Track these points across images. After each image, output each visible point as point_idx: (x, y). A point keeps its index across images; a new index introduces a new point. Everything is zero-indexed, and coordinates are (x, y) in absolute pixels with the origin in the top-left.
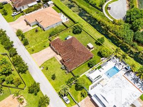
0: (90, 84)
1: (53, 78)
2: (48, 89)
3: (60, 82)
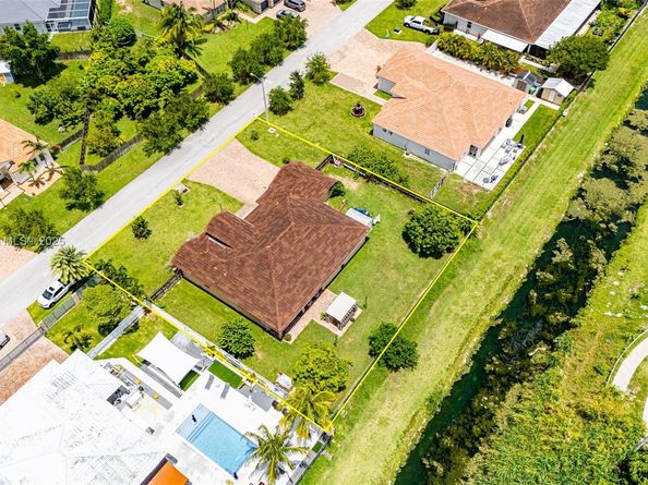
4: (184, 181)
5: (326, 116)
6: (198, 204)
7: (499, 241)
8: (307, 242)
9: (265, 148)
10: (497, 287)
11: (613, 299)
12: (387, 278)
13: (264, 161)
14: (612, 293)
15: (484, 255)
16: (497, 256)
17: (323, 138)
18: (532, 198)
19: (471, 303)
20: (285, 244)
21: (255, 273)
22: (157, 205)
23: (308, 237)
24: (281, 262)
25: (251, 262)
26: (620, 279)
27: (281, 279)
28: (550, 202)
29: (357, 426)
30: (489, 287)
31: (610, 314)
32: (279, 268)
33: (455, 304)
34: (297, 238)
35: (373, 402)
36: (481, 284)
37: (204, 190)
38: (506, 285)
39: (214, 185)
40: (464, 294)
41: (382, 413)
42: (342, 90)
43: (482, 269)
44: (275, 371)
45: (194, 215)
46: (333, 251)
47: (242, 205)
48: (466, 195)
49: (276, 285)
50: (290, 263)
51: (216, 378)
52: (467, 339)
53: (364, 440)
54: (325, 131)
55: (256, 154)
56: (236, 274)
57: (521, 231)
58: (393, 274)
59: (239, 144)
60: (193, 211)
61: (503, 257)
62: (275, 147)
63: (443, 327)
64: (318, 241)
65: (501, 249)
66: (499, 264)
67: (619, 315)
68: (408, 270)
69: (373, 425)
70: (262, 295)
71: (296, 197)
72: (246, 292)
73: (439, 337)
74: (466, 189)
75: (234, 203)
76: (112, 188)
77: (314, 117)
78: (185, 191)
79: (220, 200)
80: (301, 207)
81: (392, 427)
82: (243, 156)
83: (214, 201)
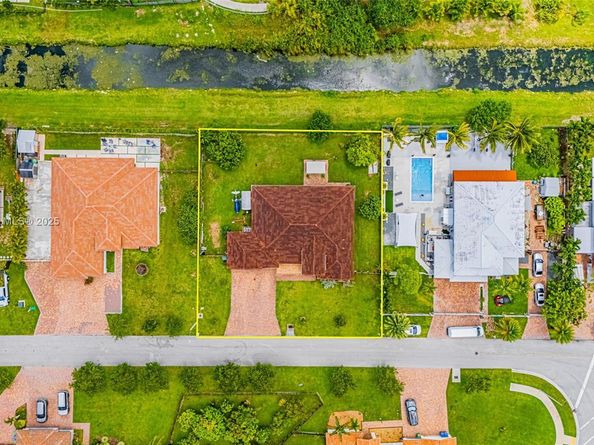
0: (414, 254)
1: (339, 321)
2: (356, 351)
3: (359, 315)
4: (283, 334)
5: (161, 290)
6: (295, 310)
7: (199, 115)
8: (294, 210)
9: (220, 307)
10: (236, 99)
11: (200, 33)
12: (274, 160)
13: (232, 298)
14: (196, 35)
15: (216, 117)
16: (212, 110)
17: (184, 276)
18: (149, 112)
19: (257, 107)
20: (306, 218)
21: (334, 223)
22: (314, 334)
23: (291, 211)
24: (318, 213)
25: (329, 229)
26: (183, 34)
27: (328, 206)
28: (144, 100)
29: (369, 121)
30: (238, 103)
31: (213, 30)
32: (322, 211)
33: (263, 115)
34: (297, 216)
35: (351, 121)
36: (240, 108)
37: (282, 316)
38: (230, 95)
40: (253, 113)
41: (354, 114)
42: (124, 299)
43: (229, 112)
44: (370, 179)
45: (306, 305)
46: (286, 194)
47: (278, 282)
48: (175, 152)
49: (333, 206)
50: (314, 208)
51: (394, 204)
52: (282, 96)
53: (374, 114)
55: (229, 309)
56: (340, 234)
57: (181, 105)
58: (269, 159)
59: (228, 326)
60: (303, 307)
61: (210, 106)
62: (214, 301)
63: (283, 113)
64: (289, 205)
65: (205, 110)
66: (217, 106)
67: (211, 25)
68: (260, 152)
69: (363, 114)
70: (342, 210)
71: (262, 243)
72: (345, 221)
73: (291, 111)
74: (170, 155)
75: (280, 288)
76: (320, 373)
77: (167, 297)
78: (290, 327)
79: (284, 298)
80: (269, 233)
81: (358, 105)
82: (237, 315)
83: (286, 301)
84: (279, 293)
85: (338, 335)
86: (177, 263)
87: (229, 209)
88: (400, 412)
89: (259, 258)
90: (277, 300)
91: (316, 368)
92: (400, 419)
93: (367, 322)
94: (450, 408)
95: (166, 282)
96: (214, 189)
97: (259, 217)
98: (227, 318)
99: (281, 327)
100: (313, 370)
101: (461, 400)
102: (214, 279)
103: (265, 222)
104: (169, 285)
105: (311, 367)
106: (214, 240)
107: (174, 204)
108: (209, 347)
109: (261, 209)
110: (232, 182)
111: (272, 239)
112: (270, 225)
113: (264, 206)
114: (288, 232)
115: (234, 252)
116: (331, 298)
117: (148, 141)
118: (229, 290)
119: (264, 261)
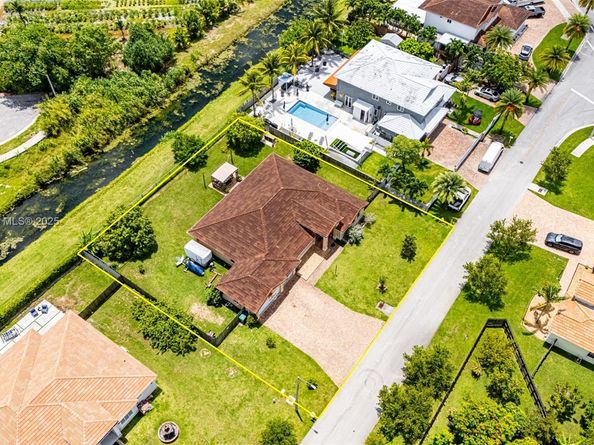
4: (385, 318)
5: (217, 428)
6: (364, 288)
8: (249, 202)
9: (299, 367)
10: (89, 207)
12: (183, 209)
16: (74, 234)
17: (224, 385)
19: (117, 195)
21: (294, 180)
22: (406, 287)
24: (272, 184)
27: (272, 175)
32: (273, 181)
36: (101, 209)
37: (361, 306)
38: (80, 210)
39: (351, 312)
40: (119, 201)
43: (94, 221)
45: (366, 275)
47: (317, 285)
48: (75, 294)
50: (264, 186)
54: (219, 397)
55: (309, 358)
59: (330, 375)
60: (366, 278)
61: (69, 233)
62: (285, 370)
66: (76, 227)
69: (212, 125)
71: (258, 256)
74: (72, 301)
75: (326, 287)
76: (461, 308)
77: (233, 427)
78: (381, 306)
79: (341, 292)
80: (253, 241)
81: (201, 124)
82: (323, 354)
83: (347, 291)
84: (331, 291)
85: (424, 264)
86: (200, 380)
87: (190, 282)
88: (558, 256)
89: (272, 269)
90: (337, 299)
91: (453, 308)
92: (567, 260)
93: (427, 229)
94: (575, 210)
95: (213, 413)
96: (155, 282)
97: (227, 244)
98: (319, 369)
99: (373, 315)
100: (453, 312)
101: (569, 198)
102: (258, 351)
103: (238, 239)
104: (219, 413)
105: (448, 314)
106: (211, 320)
107: (129, 335)
108: (341, 418)
109: (220, 236)
110: (166, 259)
111: (263, 240)
112: (245, 235)
113: (219, 229)
114: (268, 218)
115: (243, 291)
116: (375, 246)
117: (33, 311)
118: (285, 342)
119: (280, 267)
